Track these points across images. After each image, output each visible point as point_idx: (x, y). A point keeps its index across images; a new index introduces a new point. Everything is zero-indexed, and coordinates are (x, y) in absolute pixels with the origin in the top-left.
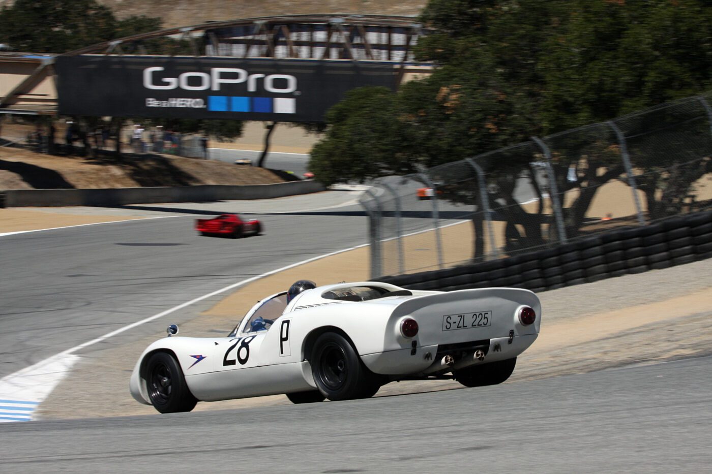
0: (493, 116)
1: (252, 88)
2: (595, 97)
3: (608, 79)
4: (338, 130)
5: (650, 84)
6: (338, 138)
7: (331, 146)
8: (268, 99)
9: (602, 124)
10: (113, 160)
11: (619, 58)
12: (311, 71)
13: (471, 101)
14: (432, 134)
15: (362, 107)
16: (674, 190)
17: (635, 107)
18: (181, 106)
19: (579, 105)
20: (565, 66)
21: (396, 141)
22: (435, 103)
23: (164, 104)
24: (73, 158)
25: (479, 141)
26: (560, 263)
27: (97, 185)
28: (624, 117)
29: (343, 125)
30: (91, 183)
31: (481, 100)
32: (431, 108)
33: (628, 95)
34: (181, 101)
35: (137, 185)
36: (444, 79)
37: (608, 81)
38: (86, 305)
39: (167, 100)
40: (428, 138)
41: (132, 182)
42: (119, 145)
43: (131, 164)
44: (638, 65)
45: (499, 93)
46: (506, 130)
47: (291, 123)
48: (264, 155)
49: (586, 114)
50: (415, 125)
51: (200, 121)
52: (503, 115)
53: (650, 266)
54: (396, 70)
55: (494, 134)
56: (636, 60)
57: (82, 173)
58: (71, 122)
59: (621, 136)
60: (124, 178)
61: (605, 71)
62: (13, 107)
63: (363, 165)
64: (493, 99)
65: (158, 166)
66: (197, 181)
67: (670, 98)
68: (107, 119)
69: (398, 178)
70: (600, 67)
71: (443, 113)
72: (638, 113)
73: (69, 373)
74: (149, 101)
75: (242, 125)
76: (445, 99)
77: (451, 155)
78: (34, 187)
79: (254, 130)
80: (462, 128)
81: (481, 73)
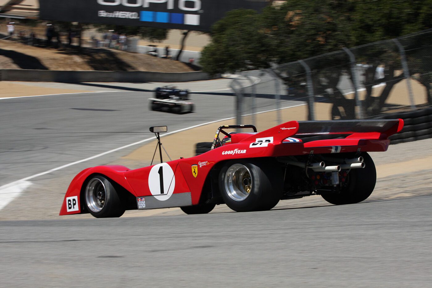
0: (322, 32)
1: (170, 7)
2: (386, 22)
3: (396, 10)
4: (219, 37)
5: (423, 15)
6: (219, 43)
7: (214, 48)
8: (180, 15)
9: (390, 41)
10: (76, 52)
13: (309, 21)
14: (282, 42)
15: (236, 23)
17: (412, 30)
18: (122, 17)
19: (376, 27)
21: (256, 46)
22: (284, 22)
23: (111, 15)
24: (49, 49)
25: (313, 49)
27: (64, 68)
28: (405, 37)
29: (223, 34)
30: (60, 67)
31: (315, 21)
32: (282, 25)
33: (409, 22)
34: (122, 13)
35: (91, 69)
36: (292, 6)
37: (395, 12)
38: (44, 149)
39: (112, 12)
40: (278, 46)
41: (88, 67)
42: (81, 41)
43: (88, 55)
44: (417, 2)
45: (328, 17)
46: (331, 42)
48: (180, 52)
49: (380, 33)
50: (270, 37)
51: (139, 28)
52: (330, 32)
53: (416, 137)
55: (323, 45)
57: (54, 59)
58: (50, 25)
59: (402, 49)
60: (82, 64)
62: (8, 13)
63: (235, 61)
64: (323, 21)
65: (107, 57)
66: (133, 68)
68: (75, 23)
71: (289, 29)
73: (23, 193)
74: (100, 13)
75: (167, 32)
76: (291, 20)
77: (294, 57)
78: (21, 67)
79: (175, 35)
80: (301, 39)
81: (315, 3)
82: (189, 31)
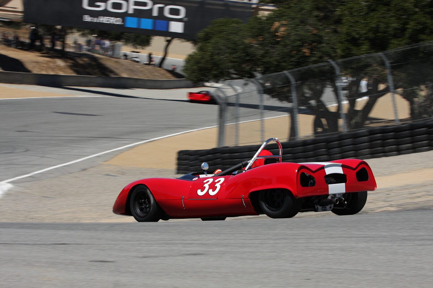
0: (308, 44)
1: (155, 13)
2: (373, 36)
3: (383, 24)
4: (204, 46)
5: (410, 30)
6: (204, 51)
7: (199, 57)
8: (165, 22)
9: (376, 54)
10: (59, 55)
11: (391, 10)
12: (196, 5)
13: (295, 33)
14: (267, 52)
15: (221, 32)
16: (428, 103)
17: (399, 45)
18: (107, 22)
19: (363, 40)
20: (355, 14)
21: (242, 56)
22: (270, 33)
23: (95, 20)
24: (32, 52)
25: (298, 60)
26: (340, 146)
27: (47, 71)
28: (391, 51)
29: (208, 43)
30: (42, 70)
31: (302, 33)
32: (267, 35)
33: (395, 36)
34: (107, 19)
35: (74, 73)
36: (277, 17)
37: (382, 26)
38: (25, 151)
39: (97, 17)
40: (263, 56)
41: (71, 71)
42: (64, 45)
43: (71, 59)
44: (404, 17)
45: (314, 29)
46: (316, 54)
47: (183, 39)
48: (163, 59)
49: (366, 47)
50: (255, 47)
51: (122, 33)
52: (315, 44)
53: (399, 152)
54: (254, 8)
55: (308, 57)
56: (402, 13)
57: (37, 62)
58: (34, 28)
59: (388, 63)
60: (65, 68)
61: (381, 19)
63: (220, 70)
64: (309, 32)
65: (90, 62)
66: (116, 74)
67: (423, 40)
68: (59, 27)
69: (242, 81)
70: (378, 16)
71: (274, 40)
72: (401, 49)
74: (85, 17)
75: (151, 39)
76: (276, 30)
77: (278, 68)
78: (4, 70)
79: (158, 42)
80: (286, 50)
81: (302, 14)
82: (172, 39)
